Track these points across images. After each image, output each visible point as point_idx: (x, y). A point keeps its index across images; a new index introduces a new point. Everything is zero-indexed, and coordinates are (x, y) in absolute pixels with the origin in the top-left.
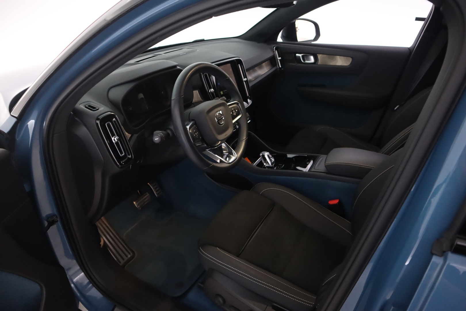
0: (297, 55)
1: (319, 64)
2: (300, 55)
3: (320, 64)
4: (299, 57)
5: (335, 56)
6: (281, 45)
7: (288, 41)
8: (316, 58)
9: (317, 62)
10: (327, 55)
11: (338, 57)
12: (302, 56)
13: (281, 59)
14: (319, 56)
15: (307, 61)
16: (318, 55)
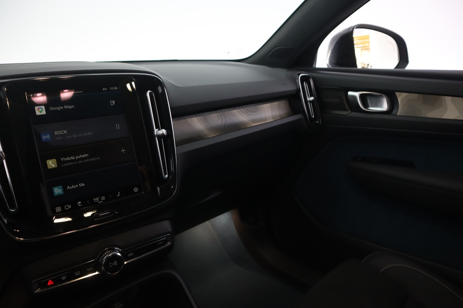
0: (350, 93)
1: (398, 114)
2: (357, 94)
3: (401, 115)
4: (354, 97)
5: (440, 96)
6: (321, 73)
7: (340, 67)
8: (393, 103)
9: (394, 112)
10: (421, 95)
11: (448, 99)
12: (361, 96)
13: (313, 100)
14: (401, 97)
15: (372, 107)
16: (397, 94)
